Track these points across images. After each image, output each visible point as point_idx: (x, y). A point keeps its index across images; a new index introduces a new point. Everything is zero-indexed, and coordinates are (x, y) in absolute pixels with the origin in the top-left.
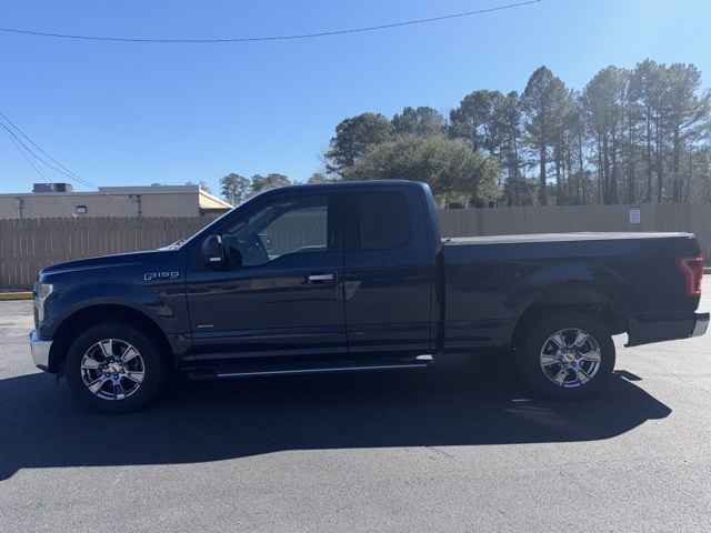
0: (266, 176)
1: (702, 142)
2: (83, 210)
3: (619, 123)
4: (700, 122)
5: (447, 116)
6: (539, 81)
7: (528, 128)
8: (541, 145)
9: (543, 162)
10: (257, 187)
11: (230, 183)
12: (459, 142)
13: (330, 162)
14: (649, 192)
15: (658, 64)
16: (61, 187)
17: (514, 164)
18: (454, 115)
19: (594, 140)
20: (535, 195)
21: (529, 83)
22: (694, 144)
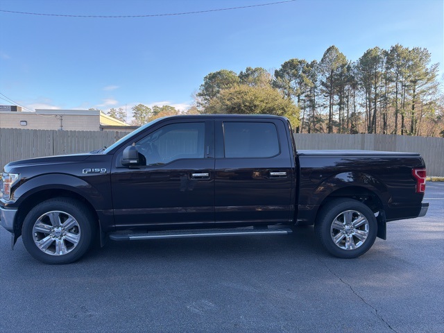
0: (161, 107)
1: (429, 97)
2: (25, 123)
3: (380, 83)
4: (429, 85)
5: (273, 73)
6: (331, 55)
7: (323, 84)
8: (331, 94)
9: (331, 105)
10: (156, 113)
11: (138, 110)
12: (279, 90)
13: (200, 99)
14: (396, 126)
15: (404, 47)
16: (14, 108)
17: (313, 106)
18: (277, 74)
19: (363, 92)
20: (324, 126)
21: (324, 56)
22: (425, 98)
